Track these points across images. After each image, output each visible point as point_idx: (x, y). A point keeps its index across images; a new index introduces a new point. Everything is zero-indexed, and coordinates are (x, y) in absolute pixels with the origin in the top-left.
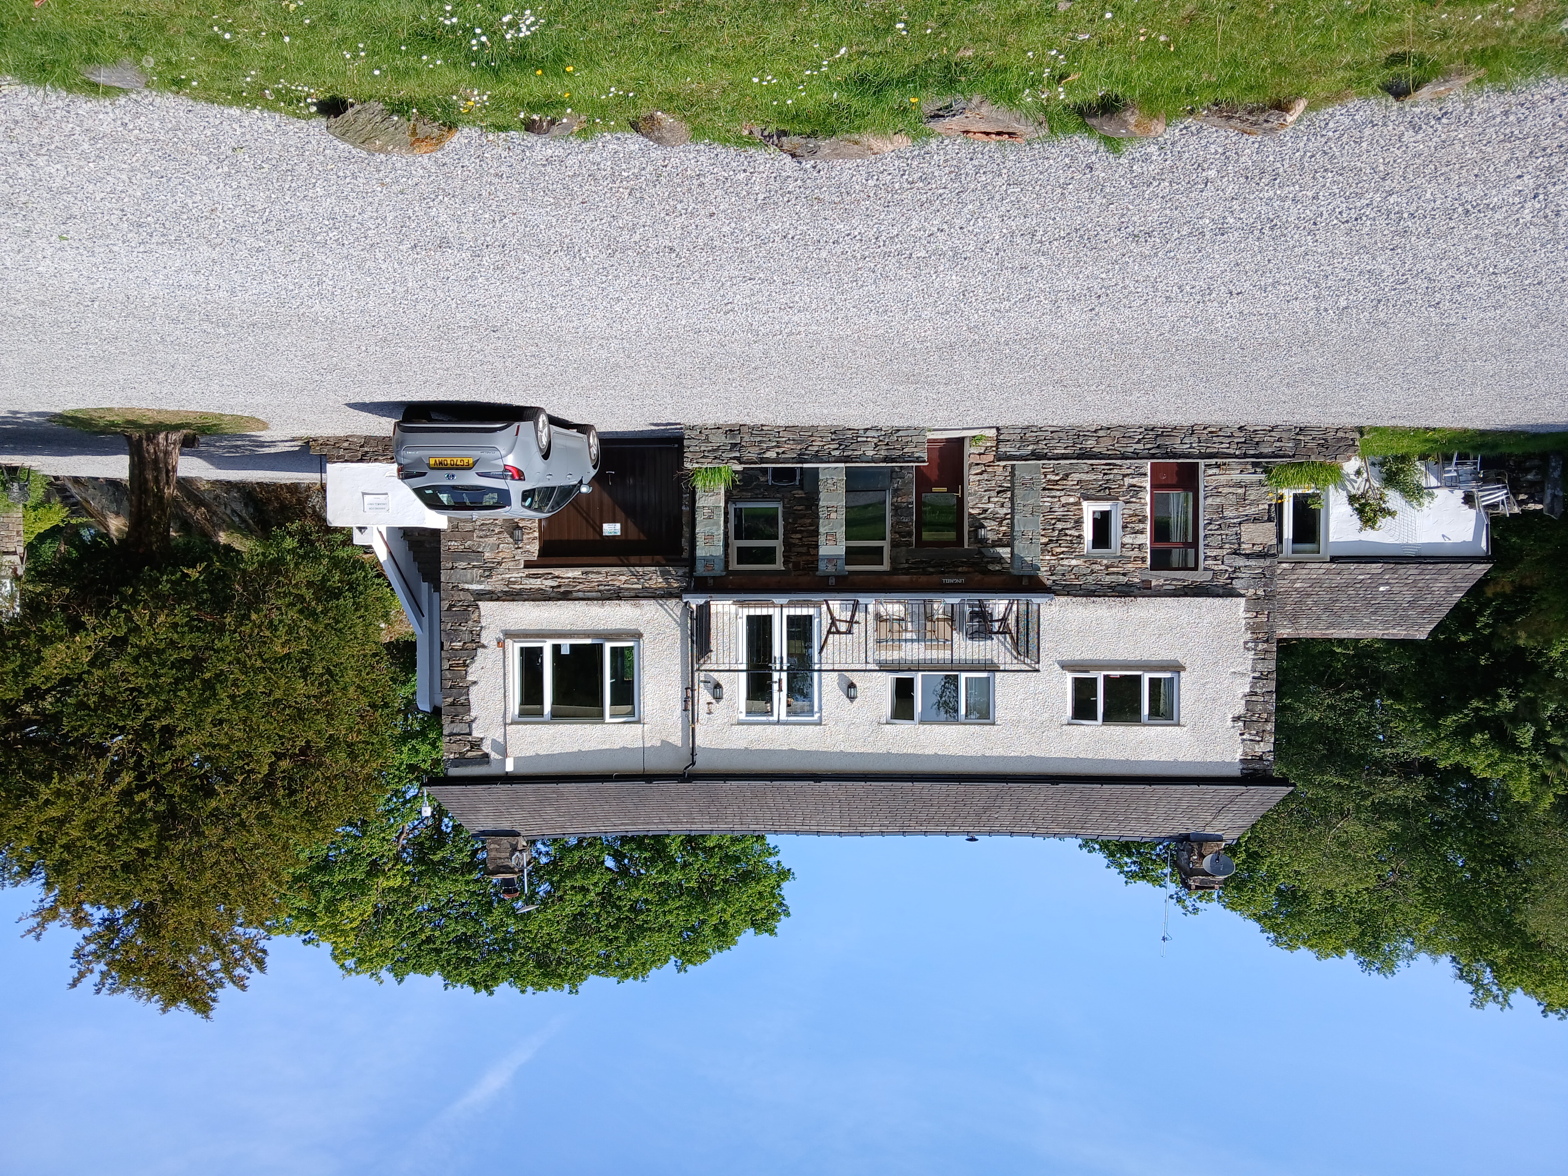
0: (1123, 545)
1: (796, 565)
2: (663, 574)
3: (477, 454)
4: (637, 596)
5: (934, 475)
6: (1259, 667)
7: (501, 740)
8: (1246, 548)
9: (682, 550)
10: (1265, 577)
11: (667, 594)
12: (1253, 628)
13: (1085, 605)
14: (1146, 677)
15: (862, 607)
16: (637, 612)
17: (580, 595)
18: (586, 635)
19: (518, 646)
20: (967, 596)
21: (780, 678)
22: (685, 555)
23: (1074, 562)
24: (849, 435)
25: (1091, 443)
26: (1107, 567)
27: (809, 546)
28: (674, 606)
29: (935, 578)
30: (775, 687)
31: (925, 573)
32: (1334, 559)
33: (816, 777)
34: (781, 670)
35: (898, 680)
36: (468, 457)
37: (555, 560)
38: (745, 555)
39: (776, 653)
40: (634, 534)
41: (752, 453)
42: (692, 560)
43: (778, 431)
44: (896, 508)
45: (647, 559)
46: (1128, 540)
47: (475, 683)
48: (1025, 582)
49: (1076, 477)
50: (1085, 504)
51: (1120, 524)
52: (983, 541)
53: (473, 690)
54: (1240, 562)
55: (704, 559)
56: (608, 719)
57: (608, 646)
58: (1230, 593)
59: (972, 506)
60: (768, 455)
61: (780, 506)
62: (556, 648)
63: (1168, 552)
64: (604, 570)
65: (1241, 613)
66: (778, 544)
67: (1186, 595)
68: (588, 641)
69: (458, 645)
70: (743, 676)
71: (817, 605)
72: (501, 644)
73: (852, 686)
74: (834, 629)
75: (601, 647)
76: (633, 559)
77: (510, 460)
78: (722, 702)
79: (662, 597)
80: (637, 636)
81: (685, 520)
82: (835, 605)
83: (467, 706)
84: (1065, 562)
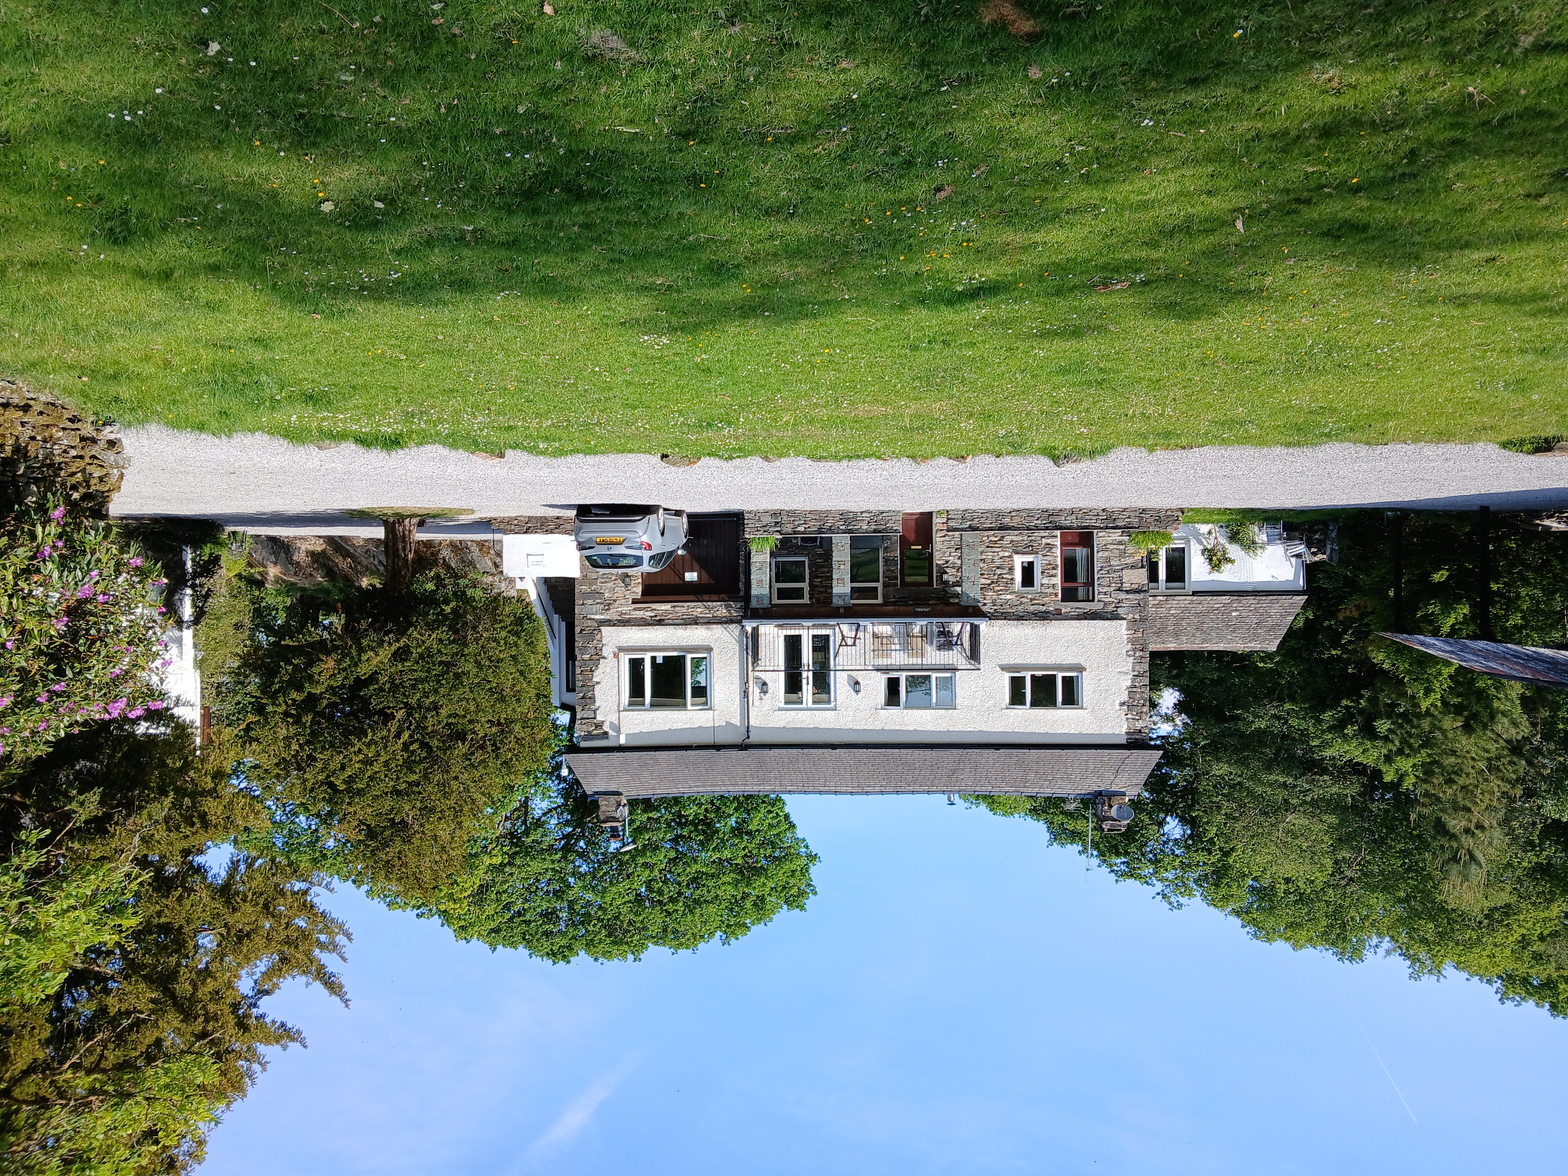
0: (1042, 585)
1: (818, 600)
2: (727, 607)
3: (625, 535)
4: (709, 622)
5: (912, 537)
6: (1137, 668)
7: (616, 722)
8: (1127, 586)
9: (739, 590)
10: (1141, 606)
11: (731, 621)
12: (1132, 641)
13: (1016, 626)
14: (1060, 677)
15: (862, 628)
16: (709, 633)
17: (670, 622)
18: (674, 649)
19: (628, 657)
20: (935, 620)
21: (807, 676)
22: (742, 594)
23: (1009, 597)
24: (851, 515)
25: (1007, 520)
26: (1031, 600)
27: (826, 587)
28: (735, 628)
29: (911, 609)
30: (804, 682)
31: (907, 605)
32: (1194, 593)
33: (833, 746)
34: (808, 670)
35: (889, 679)
36: (620, 536)
37: (653, 598)
38: (782, 593)
39: (805, 660)
40: (706, 579)
41: (788, 528)
42: (747, 597)
43: (805, 513)
44: (886, 561)
45: (714, 597)
46: (1045, 581)
47: (598, 683)
48: (970, 610)
49: (1009, 538)
50: (1016, 557)
51: (1040, 570)
52: (946, 583)
53: (597, 688)
54: (1123, 596)
55: (757, 596)
56: (689, 707)
57: (689, 657)
58: (1115, 617)
59: (938, 559)
60: (799, 529)
61: (806, 560)
62: (654, 659)
63: (1076, 590)
64: (686, 604)
65: (1124, 631)
66: (805, 586)
67: (1086, 619)
68: (675, 654)
69: (587, 657)
70: (782, 675)
71: (832, 627)
72: (616, 656)
73: (857, 683)
74: (843, 642)
75: (684, 657)
76: (706, 597)
77: (644, 539)
78: (768, 695)
79: (726, 623)
80: (709, 649)
81: (741, 569)
82: (845, 628)
83: (593, 699)
84: (1003, 597)
